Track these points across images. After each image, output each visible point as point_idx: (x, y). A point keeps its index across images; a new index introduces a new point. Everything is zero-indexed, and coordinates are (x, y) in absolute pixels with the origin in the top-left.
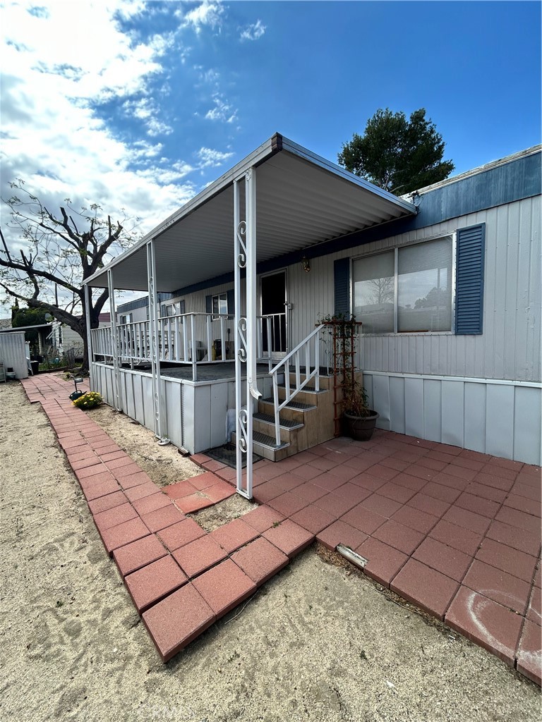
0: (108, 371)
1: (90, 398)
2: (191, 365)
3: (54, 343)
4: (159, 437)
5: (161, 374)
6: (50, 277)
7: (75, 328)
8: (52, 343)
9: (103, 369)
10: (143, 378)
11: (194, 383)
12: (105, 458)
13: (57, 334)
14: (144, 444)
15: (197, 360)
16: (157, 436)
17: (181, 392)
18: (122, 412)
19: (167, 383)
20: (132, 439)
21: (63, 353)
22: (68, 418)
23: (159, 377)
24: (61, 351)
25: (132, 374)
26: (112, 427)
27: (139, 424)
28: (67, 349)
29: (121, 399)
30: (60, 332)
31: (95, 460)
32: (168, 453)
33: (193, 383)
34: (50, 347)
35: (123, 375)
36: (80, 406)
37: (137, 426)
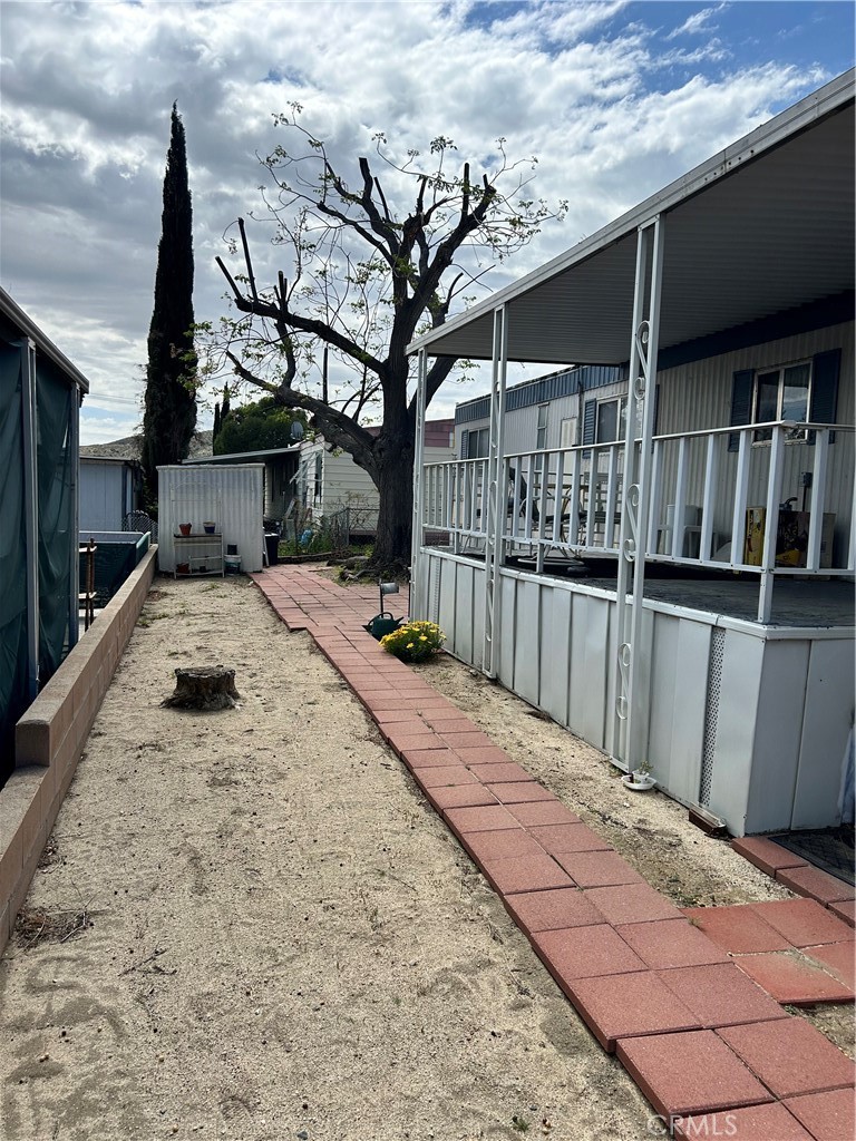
0: (465, 573)
1: (419, 633)
2: (757, 577)
3: (300, 493)
4: (625, 767)
5: (647, 594)
6: (326, 332)
7: (362, 459)
8: (296, 493)
9: (448, 568)
10: (576, 598)
11: (761, 627)
12: (504, 793)
13: (312, 471)
14: (585, 778)
15: (778, 564)
16: (615, 762)
17: (712, 652)
18: (496, 682)
19: (661, 620)
20: (548, 755)
21: (323, 519)
22: (380, 678)
23: (639, 603)
24: (318, 514)
25: (541, 586)
26: (485, 715)
27: (549, 719)
28: (334, 510)
29: (499, 647)
30: (319, 468)
31: (482, 794)
32: (661, 816)
33: (759, 628)
34: (292, 503)
35: (509, 586)
36: (398, 651)
37: (546, 725)
